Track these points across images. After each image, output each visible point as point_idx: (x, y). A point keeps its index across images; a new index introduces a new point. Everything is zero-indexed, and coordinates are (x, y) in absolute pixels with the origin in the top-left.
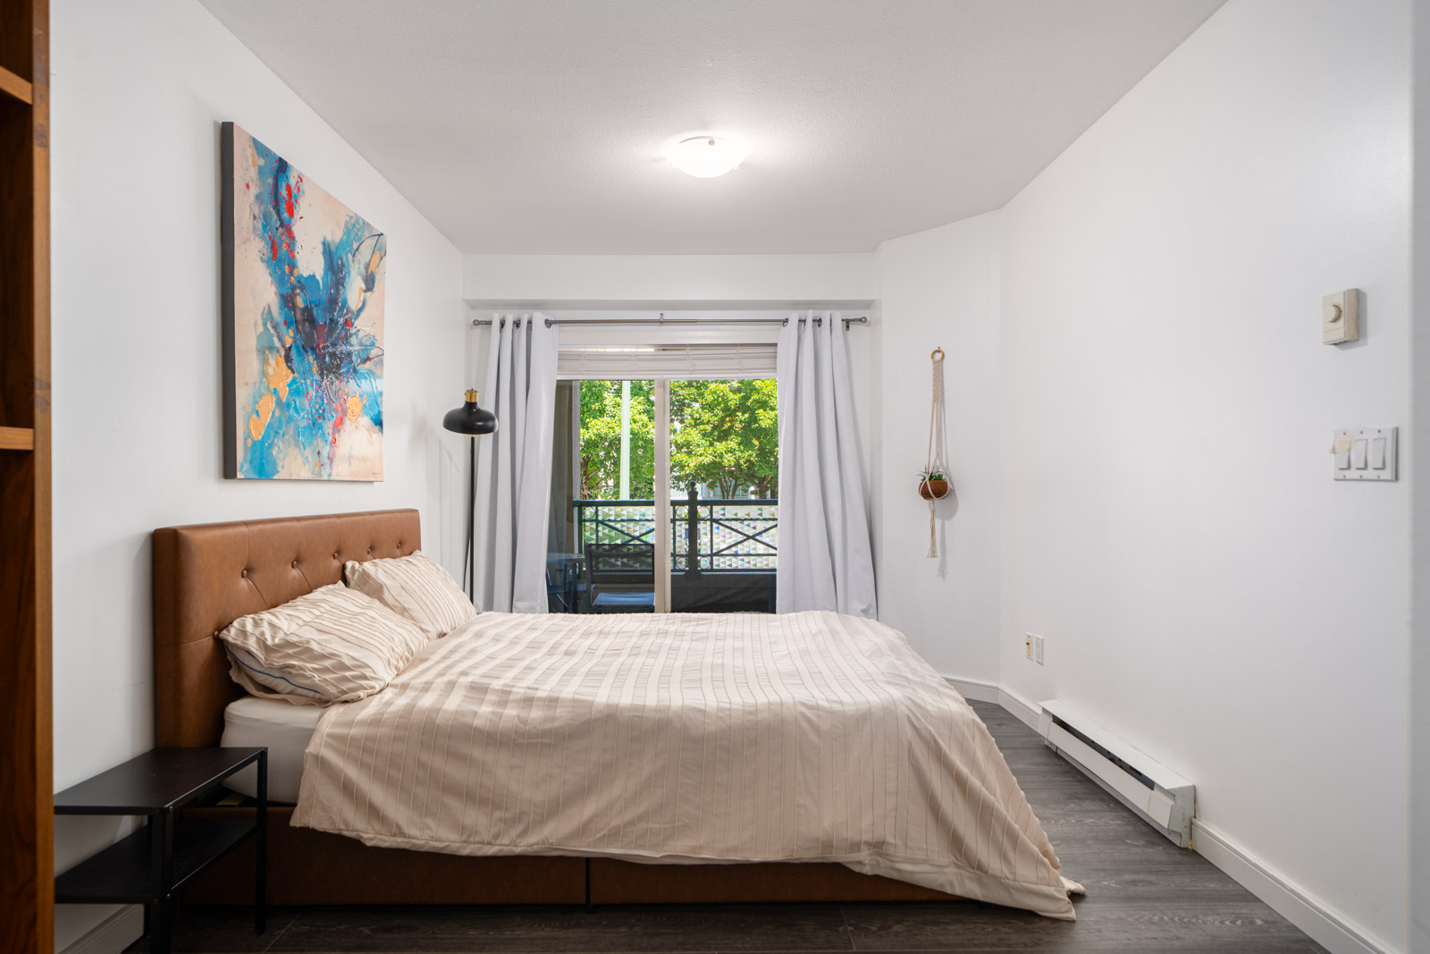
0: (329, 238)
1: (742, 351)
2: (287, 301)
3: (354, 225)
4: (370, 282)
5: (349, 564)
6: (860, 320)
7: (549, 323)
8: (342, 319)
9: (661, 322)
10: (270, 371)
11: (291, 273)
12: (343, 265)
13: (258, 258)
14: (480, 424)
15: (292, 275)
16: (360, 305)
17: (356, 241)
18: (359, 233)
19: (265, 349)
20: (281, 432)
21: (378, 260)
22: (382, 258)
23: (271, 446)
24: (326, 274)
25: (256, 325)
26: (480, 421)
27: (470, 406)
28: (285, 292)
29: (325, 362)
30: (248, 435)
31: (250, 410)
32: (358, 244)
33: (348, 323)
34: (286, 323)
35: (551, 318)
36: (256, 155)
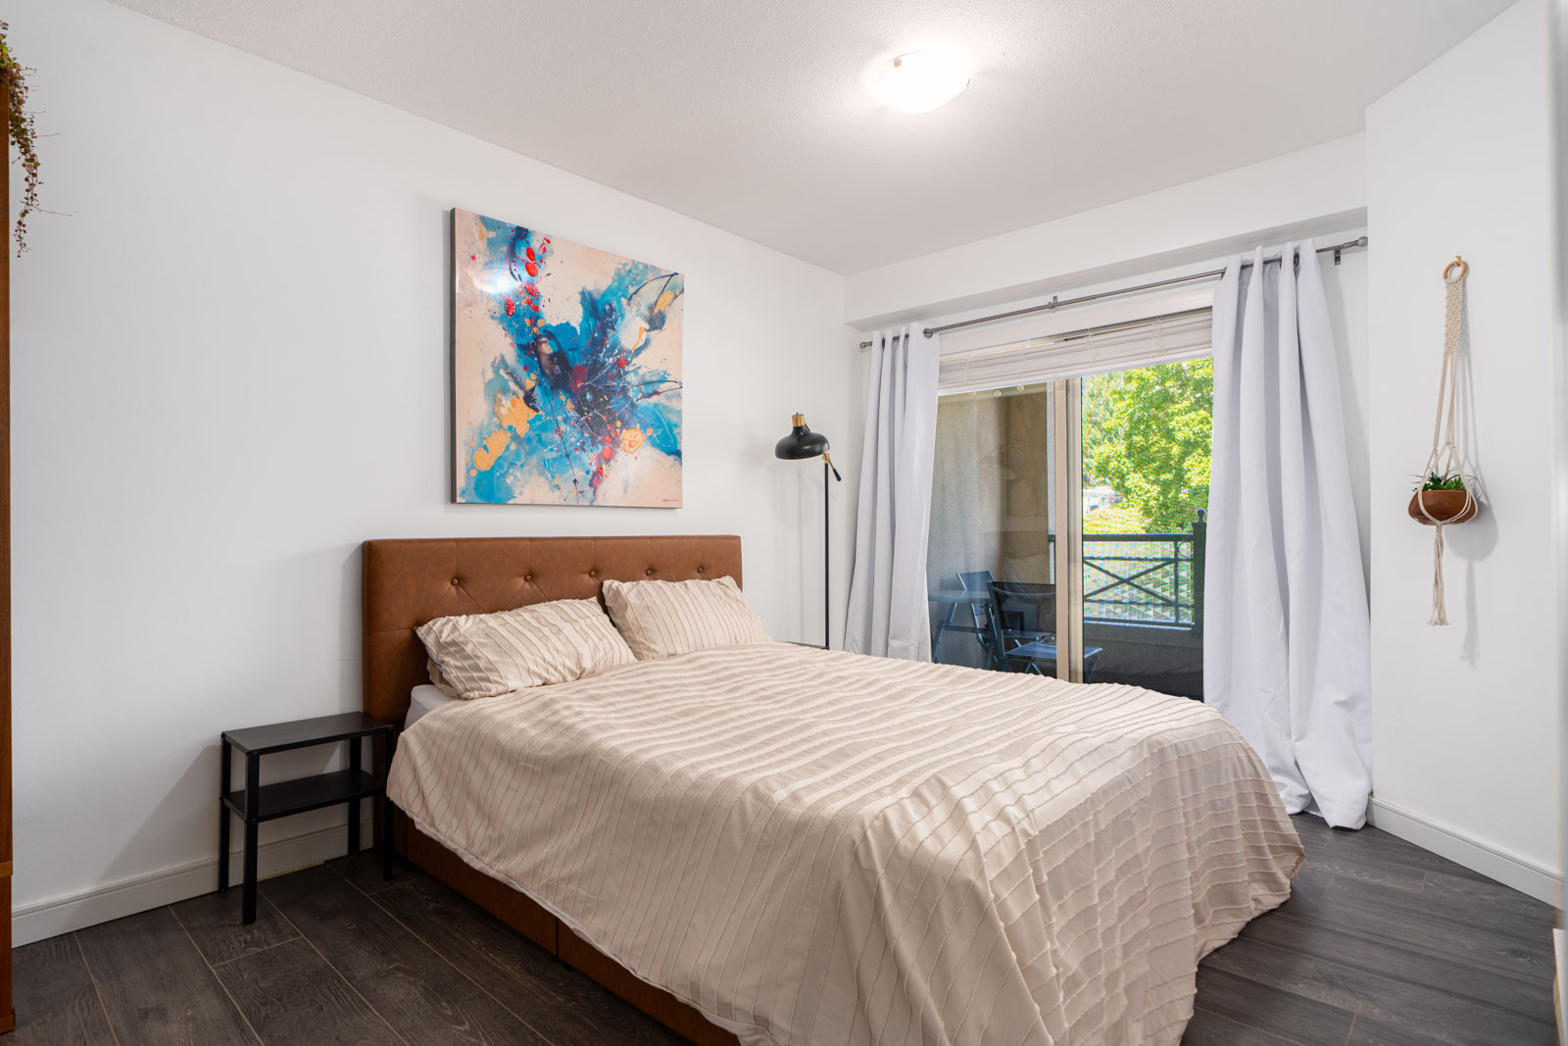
0: (590, 287)
1: (1165, 325)
2: (528, 349)
3: (630, 271)
4: (656, 321)
5: (607, 583)
6: (1355, 243)
7: (928, 333)
8: (611, 360)
9: (1053, 306)
10: (504, 411)
11: (534, 323)
12: (612, 310)
13: (487, 317)
14: (807, 447)
15: (535, 326)
16: (641, 343)
17: (633, 286)
18: (637, 278)
19: (495, 391)
20: (519, 464)
21: (669, 300)
22: (676, 297)
23: (504, 476)
24: (586, 319)
25: (483, 372)
26: (807, 445)
27: (798, 430)
28: (524, 341)
29: (585, 401)
30: (470, 468)
31: (475, 445)
32: (636, 288)
33: (621, 364)
34: (526, 368)
35: (931, 327)
36: (484, 229)
